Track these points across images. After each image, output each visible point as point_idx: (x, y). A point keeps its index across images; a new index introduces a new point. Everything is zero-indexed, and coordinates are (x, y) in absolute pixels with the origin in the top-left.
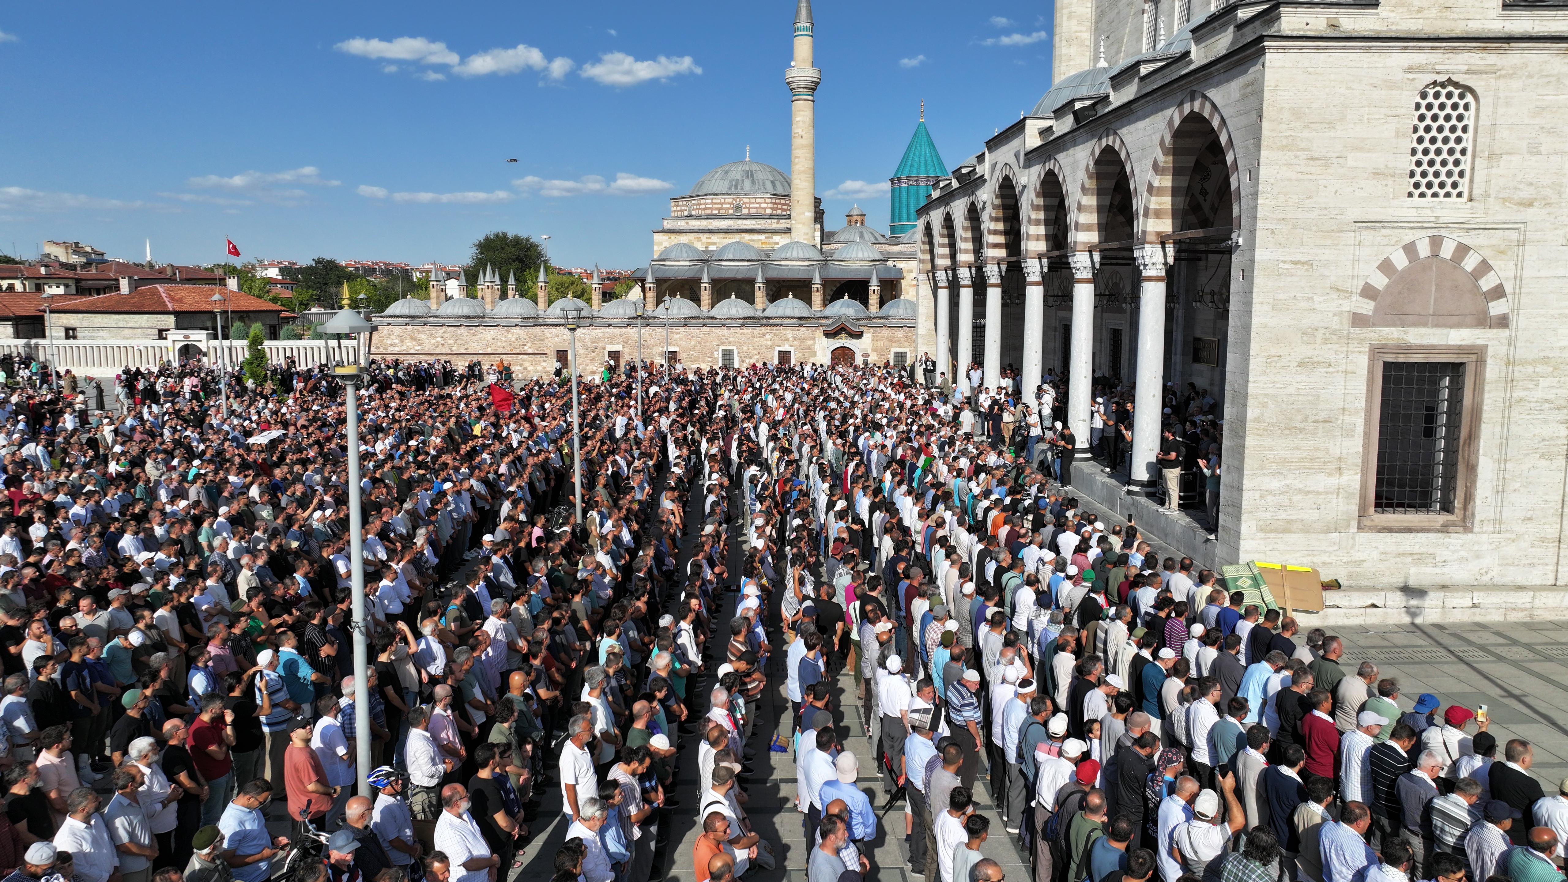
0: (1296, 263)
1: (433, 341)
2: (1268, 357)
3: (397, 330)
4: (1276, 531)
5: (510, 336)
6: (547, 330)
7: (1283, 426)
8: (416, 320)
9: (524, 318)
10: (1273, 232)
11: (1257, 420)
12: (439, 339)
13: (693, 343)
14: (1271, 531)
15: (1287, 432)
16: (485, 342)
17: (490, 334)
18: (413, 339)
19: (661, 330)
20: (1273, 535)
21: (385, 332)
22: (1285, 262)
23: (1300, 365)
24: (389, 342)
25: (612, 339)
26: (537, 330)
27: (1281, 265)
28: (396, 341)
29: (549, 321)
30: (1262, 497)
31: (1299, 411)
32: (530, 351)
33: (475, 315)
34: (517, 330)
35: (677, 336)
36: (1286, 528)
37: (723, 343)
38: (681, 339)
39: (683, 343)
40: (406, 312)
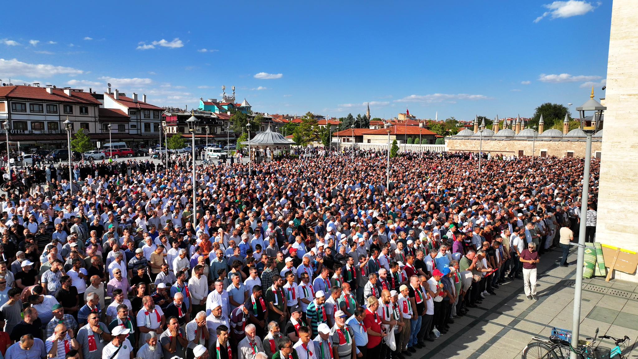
0: (630, 95)
1: (471, 146)
2: (612, 143)
3: (459, 141)
4: (616, 230)
5: (500, 144)
6: (515, 142)
7: (621, 178)
8: (467, 137)
9: (507, 137)
10: (616, 80)
11: (606, 173)
12: (473, 145)
13: (582, 149)
14: (614, 230)
15: (624, 181)
16: (490, 147)
17: (492, 143)
18: (464, 144)
19: (566, 142)
20: (615, 232)
21: (455, 142)
22: (623, 95)
23: (632, 147)
24: (456, 145)
25: (543, 146)
26: (511, 142)
27: (621, 97)
28: (458, 145)
29: (517, 138)
30: (608, 212)
31: (631, 170)
32: (508, 150)
33: (489, 135)
34: (503, 142)
35: (574, 146)
36: (624, 230)
37: (597, 149)
38: (576, 147)
39: (576, 149)
40: (463, 134)
